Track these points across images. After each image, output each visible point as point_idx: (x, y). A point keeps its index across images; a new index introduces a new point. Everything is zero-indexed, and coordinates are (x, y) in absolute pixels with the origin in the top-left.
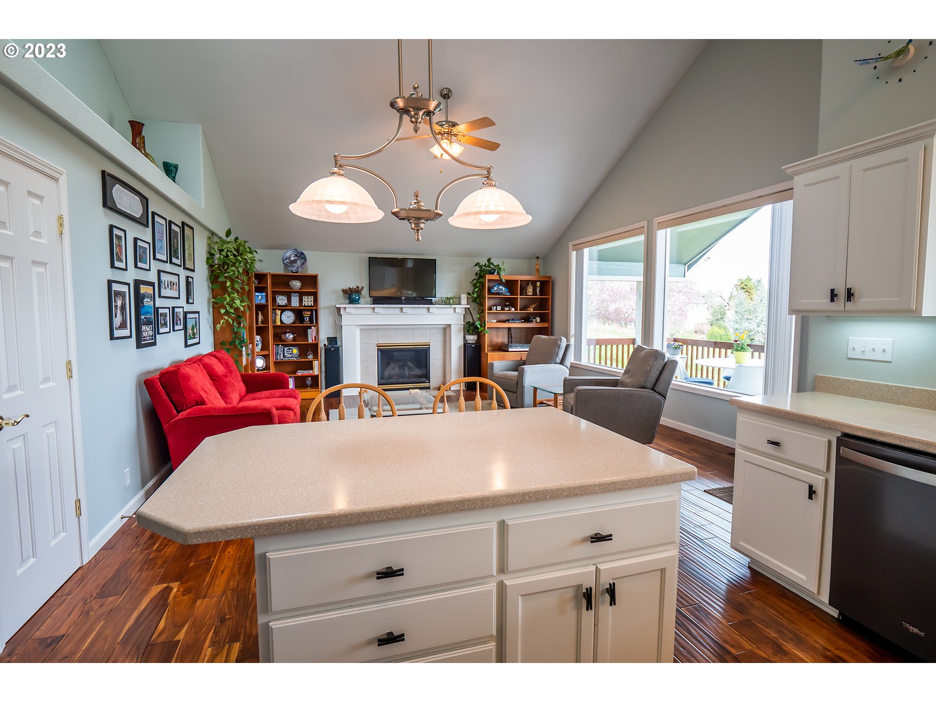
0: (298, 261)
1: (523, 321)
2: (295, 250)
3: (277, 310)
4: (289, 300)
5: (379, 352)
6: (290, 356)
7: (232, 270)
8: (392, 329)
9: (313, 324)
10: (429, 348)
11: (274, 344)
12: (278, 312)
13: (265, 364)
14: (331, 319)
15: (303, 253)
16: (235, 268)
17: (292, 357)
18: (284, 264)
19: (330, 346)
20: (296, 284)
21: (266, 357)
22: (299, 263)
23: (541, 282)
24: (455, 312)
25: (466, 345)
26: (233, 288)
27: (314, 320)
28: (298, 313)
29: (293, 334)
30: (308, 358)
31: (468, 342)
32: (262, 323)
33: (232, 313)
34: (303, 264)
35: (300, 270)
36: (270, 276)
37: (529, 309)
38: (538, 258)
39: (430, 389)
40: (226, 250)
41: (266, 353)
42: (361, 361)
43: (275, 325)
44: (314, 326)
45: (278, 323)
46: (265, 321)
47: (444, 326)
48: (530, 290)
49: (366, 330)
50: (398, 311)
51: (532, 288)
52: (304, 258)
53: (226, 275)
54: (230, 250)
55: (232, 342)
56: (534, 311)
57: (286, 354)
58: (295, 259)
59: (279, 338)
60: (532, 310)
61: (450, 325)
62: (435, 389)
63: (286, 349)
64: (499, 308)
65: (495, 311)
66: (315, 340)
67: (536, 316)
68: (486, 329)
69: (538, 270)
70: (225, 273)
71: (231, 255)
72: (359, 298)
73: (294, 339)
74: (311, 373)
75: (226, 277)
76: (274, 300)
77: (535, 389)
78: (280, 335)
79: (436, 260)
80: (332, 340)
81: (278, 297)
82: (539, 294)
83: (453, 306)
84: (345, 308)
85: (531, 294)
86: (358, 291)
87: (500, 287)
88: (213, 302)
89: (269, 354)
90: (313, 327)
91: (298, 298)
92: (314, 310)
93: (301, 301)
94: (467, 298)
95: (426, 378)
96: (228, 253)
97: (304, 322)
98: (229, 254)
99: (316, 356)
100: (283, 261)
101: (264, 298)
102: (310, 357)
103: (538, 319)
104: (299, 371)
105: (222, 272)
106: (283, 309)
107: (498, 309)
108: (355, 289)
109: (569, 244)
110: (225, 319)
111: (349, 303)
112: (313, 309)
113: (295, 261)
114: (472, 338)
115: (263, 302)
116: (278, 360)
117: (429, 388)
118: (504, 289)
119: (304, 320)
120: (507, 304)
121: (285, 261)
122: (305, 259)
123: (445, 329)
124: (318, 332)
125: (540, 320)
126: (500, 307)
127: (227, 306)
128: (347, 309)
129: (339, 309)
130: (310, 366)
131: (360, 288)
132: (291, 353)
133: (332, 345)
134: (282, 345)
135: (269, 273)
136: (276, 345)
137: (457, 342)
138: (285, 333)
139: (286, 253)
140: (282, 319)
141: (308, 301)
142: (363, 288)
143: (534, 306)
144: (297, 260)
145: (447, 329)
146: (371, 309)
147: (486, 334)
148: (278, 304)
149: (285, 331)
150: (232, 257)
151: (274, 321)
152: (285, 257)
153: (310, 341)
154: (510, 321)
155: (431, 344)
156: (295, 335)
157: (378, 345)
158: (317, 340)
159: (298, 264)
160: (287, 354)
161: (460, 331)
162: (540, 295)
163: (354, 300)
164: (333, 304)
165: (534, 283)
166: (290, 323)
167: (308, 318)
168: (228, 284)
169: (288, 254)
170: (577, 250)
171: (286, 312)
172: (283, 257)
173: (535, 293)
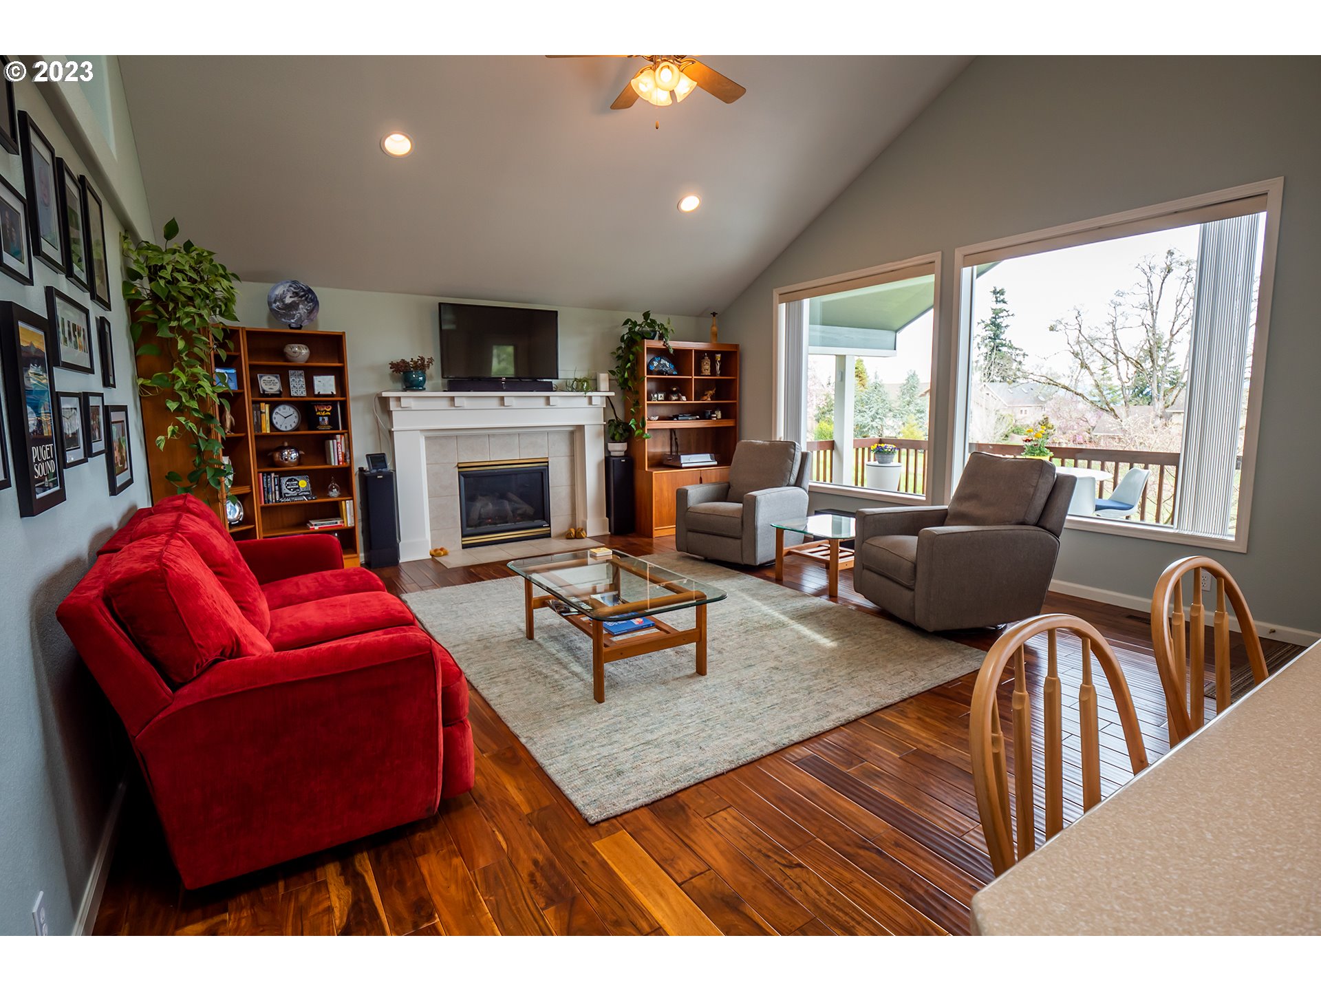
0: (301, 306)
1: (698, 417)
2: (294, 282)
3: (263, 405)
4: (286, 384)
5: (462, 478)
6: (295, 493)
7: (188, 314)
8: (484, 435)
9: (339, 429)
10: (548, 466)
11: (259, 472)
12: (266, 408)
13: (242, 513)
14: (369, 419)
15: (310, 289)
16: (195, 307)
17: (298, 496)
18: (272, 310)
19: (374, 471)
20: (301, 352)
21: (244, 499)
22: (302, 309)
23: (723, 353)
24: (590, 403)
25: (608, 459)
26: (191, 354)
27: (340, 420)
28: (307, 409)
29: (297, 451)
30: (329, 497)
31: (612, 454)
32: (233, 429)
33: (195, 410)
34: (310, 312)
35: (305, 323)
36: (245, 333)
37: (705, 398)
38: (714, 314)
39: (550, 537)
40: (169, 268)
41: (244, 490)
42: (430, 497)
43: (260, 434)
44: (342, 434)
45: (266, 429)
46: (239, 425)
47: (571, 429)
48: (706, 367)
49: (437, 438)
50: (495, 403)
51: (709, 363)
52: (312, 300)
53: (174, 324)
54: (179, 267)
55: (194, 472)
56: (712, 400)
57: (285, 490)
58: (293, 302)
59: (268, 459)
60: (709, 399)
61: (583, 426)
62: (560, 536)
63: (284, 480)
64: (661, 396)
65: (657, 402)
66: (345, 460)
67: (716, 409)
68: (646, 432)
69: (715, 335)
70: (170, 320)
71: (184, 280)
72: (424, 380)
73: (300, 461)
74: (339, 524)
75: (172, 329)
76: (254, 384)
77: (780, 532)
78: (270, 454)
79: (557, 312)
80: (377, 460)
81: (261, 377)
82: (719, 373)
83: (589, 394)
84: (399, 399)
85: (708, 372)
86: (421, 366)
87: (663, 361)
88: (142, 385)
89: (252, 492)
90: (338, 436)
91: (303, 379)
92: (340, 404)
93: (310, 385)
94: (610, 380)
95: (544, 519)
96: (174, 274)
97: (318, 427)
98: (179, 276)
99: (347, 491)
100: (270, 304)
101: (234, 379)
102: (334, 493)
103: (719, 414)
104: (313, 523)
105: (161, 316)
106: (275, 402)
107: (659, 399)
108: (416, 363)
109: (772, 292)
110: (179, 423)
111: (405, 390)
112: (336, 401)
113: (293, 306)
114: (618, 448)
115: (233, 386)
116: (271, 504)
117: (548, 535)
118: (668, 364)
119: (318, 423)
120: (674, 389)
121: (274, 305)
122: (315, 302)
123: (572, 433)
124: (349, 446)
125: (722, 416)
126: (663, 395)
127: (181, 394)
128: (402, 400)
129: (384, 402)
130: (334, 510)
131: (426, 360)
132: (296, 489)
133: (377, 469)
134: (276, 473)
135: (243, 328)
136: (263, 473)
137: (594, 454)
138: (282, 449)
139: (275, 289)
140: (274, 421)
141: (325, 385)
142: (431, 361)
143: (711, 392)
144: (298, 304)
145: (576, 434)
146: (447, 399)
147: (646, 440)
148: (264, 391)
149: (281, 445)
150: (186, 284)
151: (258, 426)
152: (273, 296)
153: (334, 463)
154: (679, 418)
155: (550, 461)
156: (302, 452)
157: (460, 465)
158: (348, 460)
159: (301, 311)
160: (288, 491)
161: (598, 435)
162: (721, 375)
163: (414, 383)
164: (373, 390)
165: (711, 354)
166: (289, 428)
167: (326, 419)
168: (181, 344)
169: (279, 291)
170: (787, 302)
171: (281, 407)
172: (269, 297)
173: (713, 372)
